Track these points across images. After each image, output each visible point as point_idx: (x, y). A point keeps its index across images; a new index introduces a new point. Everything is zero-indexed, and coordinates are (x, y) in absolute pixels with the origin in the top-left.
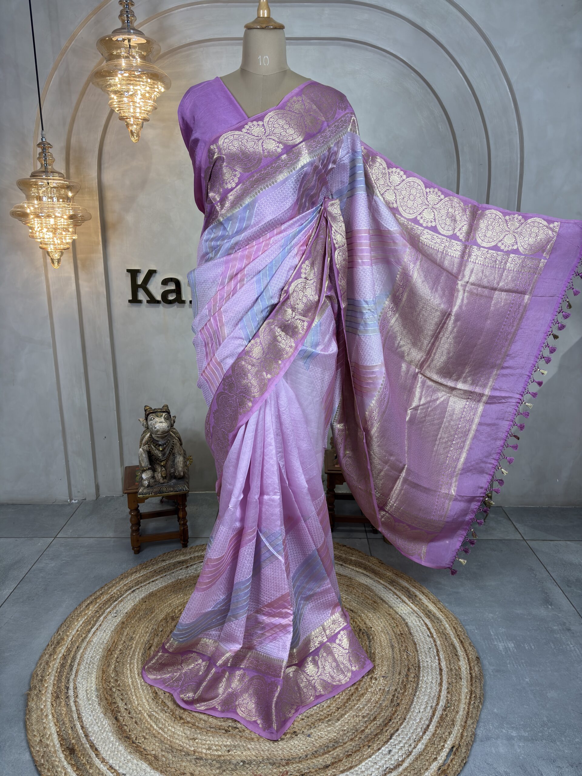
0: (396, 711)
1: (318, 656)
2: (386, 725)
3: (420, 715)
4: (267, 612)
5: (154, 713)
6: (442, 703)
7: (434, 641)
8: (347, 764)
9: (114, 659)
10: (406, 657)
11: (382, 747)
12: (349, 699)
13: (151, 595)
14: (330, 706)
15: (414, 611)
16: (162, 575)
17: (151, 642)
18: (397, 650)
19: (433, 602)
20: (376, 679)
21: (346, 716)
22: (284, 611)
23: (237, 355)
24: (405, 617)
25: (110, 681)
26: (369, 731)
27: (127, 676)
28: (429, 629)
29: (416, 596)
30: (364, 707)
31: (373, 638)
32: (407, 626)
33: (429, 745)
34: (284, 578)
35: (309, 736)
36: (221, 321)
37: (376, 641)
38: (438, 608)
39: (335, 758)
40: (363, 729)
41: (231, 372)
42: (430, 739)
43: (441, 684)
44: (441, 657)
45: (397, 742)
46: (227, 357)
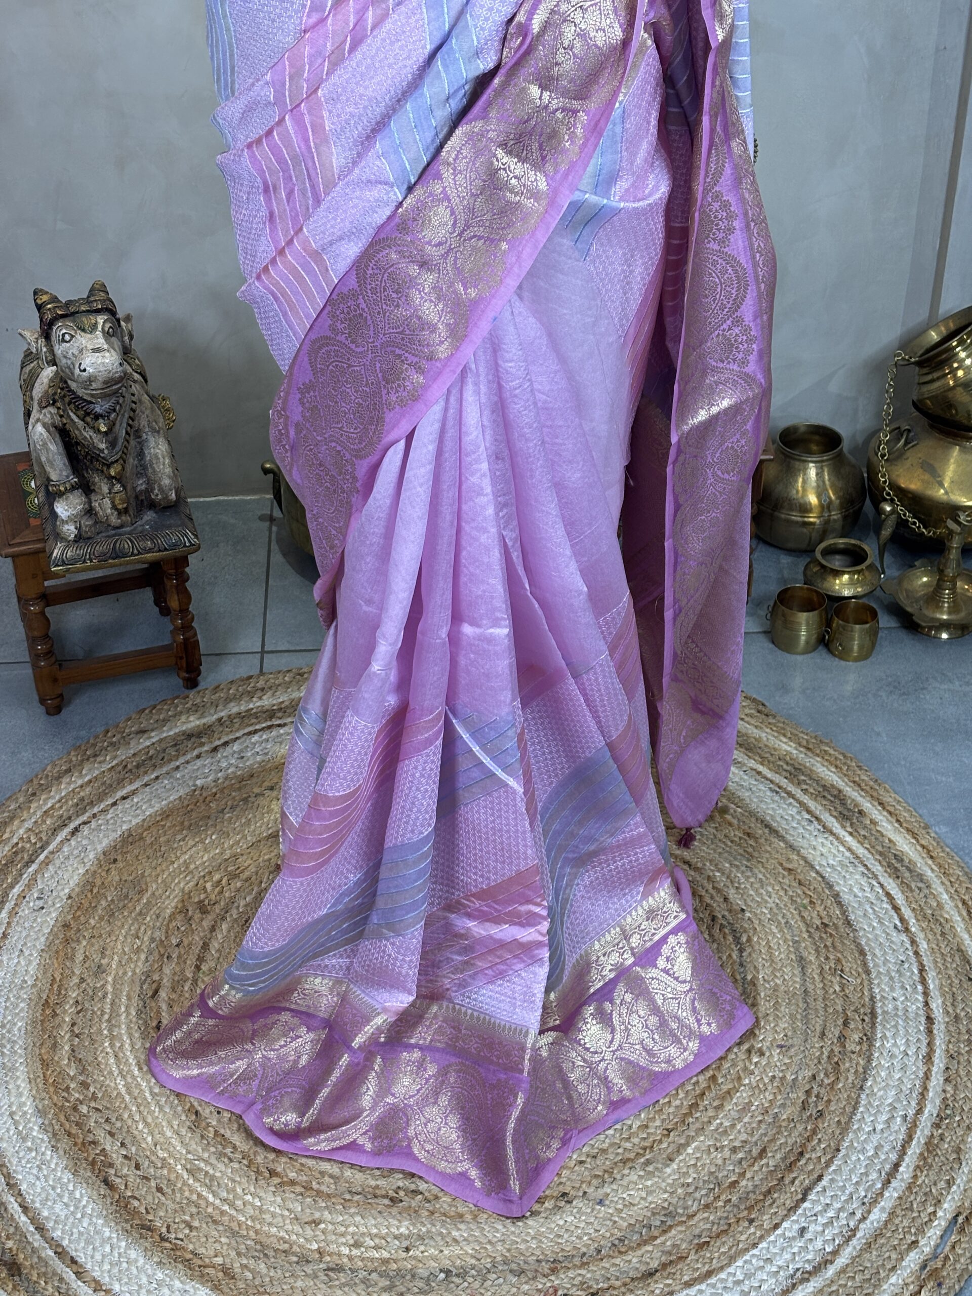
0: (814, 1132)
1: (612, 1001)
2: (790, 1167)
3: (875, 1139)
4: (477, 910)
5: (202, 1165)
6: (931, 1109)
7: (913, 942)
8: (699, 1266)
9: (66, 1028)
10: (838, 988)
11: (783, 1220)
12: (694, 1106)
13: (129, 840)
14: (647, 1127)
15: (858, 857)
16: (146, 779)
17: (156, 977)
18: (813, 970)
19: (908, 830)
20: (761, 1054)
21: (690, 1150)
22: (524, 908)
23: (372, 232)
24: (833, 878)
25: (68, 1088)
26: (750, 1184)
27: (111, 1073)
28: (896, 908)
29: (861, 812)
30: (733, 1126)
31: (749, 940)
32: (840, 904)
33: (899, 1212)
34: (524, 832)
35: (601, 1203)
36: (318, 128)
37: (757, 947)
38: (923, 847)
39: (669, 1253)
40: (733, 1179)
41: (352, 282)
42: (900, 1198)
43: (929, 1059)
44: (931, 987)
45: (820, 1208)
46: (341, 238)
